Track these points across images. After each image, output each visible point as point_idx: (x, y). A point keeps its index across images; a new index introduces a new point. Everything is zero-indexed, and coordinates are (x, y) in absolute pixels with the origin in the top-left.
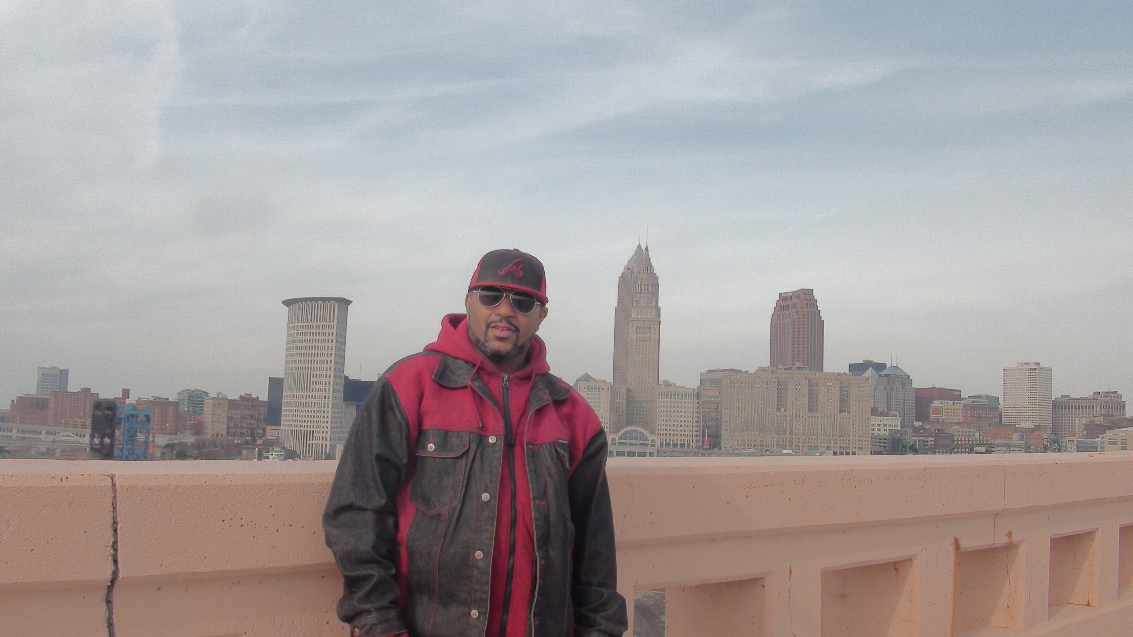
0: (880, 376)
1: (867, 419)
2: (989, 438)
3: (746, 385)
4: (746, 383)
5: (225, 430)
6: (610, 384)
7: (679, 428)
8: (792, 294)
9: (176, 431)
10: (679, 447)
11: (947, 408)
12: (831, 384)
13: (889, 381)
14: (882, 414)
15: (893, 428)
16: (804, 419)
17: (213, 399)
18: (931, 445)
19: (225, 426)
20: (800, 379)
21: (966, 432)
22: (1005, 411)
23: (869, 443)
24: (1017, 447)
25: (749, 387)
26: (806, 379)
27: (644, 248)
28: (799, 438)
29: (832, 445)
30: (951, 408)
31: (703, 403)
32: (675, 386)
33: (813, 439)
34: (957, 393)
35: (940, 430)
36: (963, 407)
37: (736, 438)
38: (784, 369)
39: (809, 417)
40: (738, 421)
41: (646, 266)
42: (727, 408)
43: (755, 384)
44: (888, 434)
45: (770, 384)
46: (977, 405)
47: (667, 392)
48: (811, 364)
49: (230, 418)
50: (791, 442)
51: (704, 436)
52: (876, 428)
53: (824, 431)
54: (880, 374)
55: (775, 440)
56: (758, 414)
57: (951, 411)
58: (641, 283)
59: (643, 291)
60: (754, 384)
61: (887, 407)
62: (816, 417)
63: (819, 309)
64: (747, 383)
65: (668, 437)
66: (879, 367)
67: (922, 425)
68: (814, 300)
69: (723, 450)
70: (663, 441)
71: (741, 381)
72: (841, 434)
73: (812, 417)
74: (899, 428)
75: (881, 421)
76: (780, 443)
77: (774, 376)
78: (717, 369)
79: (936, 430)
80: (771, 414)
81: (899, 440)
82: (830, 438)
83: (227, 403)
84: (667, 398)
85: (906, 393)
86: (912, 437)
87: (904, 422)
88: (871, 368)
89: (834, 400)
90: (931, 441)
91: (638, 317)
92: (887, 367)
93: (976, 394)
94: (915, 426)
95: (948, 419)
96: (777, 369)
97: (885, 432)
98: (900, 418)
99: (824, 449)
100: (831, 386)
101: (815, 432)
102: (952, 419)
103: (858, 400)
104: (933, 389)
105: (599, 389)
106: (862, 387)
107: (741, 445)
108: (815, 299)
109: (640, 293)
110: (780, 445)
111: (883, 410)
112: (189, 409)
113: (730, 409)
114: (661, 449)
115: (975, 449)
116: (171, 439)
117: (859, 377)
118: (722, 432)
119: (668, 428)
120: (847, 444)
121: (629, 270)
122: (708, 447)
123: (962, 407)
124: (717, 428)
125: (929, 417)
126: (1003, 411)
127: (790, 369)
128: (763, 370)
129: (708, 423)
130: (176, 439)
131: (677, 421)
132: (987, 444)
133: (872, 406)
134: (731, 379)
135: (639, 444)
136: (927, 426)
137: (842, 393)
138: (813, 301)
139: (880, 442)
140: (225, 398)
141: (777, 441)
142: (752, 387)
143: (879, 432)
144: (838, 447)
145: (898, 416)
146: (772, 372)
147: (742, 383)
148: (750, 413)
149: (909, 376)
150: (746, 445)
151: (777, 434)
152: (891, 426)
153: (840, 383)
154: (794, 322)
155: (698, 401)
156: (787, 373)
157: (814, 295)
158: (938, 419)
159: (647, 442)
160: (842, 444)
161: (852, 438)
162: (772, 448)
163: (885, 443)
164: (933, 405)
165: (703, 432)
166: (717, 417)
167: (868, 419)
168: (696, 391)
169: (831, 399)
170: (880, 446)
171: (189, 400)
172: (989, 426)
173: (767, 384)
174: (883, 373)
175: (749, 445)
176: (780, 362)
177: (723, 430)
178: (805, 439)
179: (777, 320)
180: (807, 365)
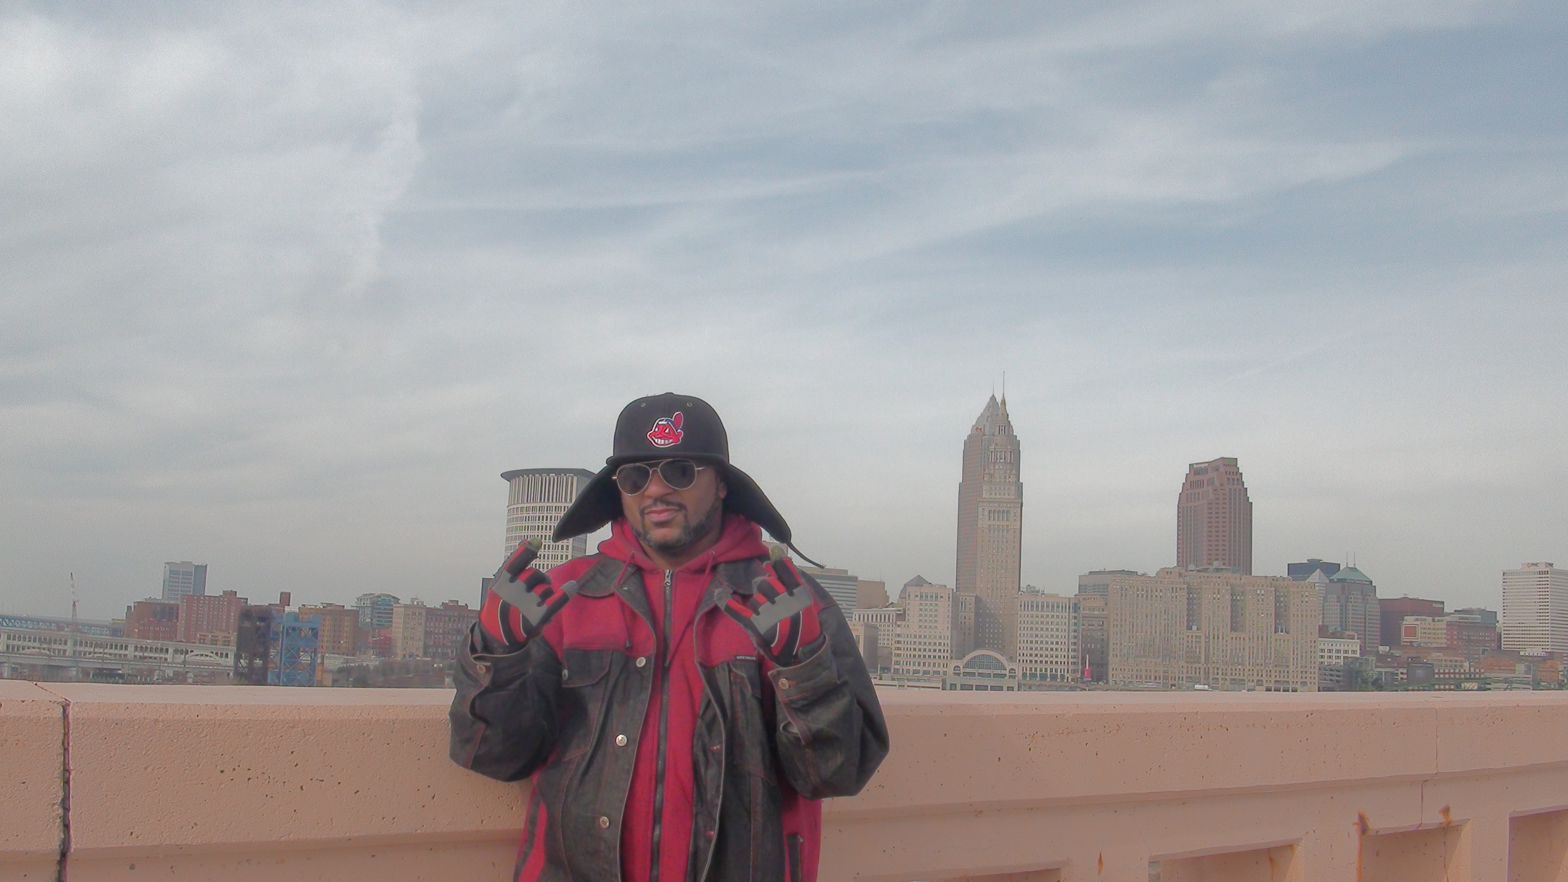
0: (1331, 581)
1: (1313, 642)
2: (1482, 671)
3: (1142, 593)
4: (1143, 591)
5: (422, 650)
6: (951, 590)
7: (1049, 653)
8: (1207, 465)
9: (353, 651)
10: (1049, 680)
11: (1425, 626)
12: (1263, 592)
13: (1343, 588)
14: (1334, 635)
15: (1350, 655)
16: (1225, 641)
17: (406, 607)
18: (1402, 678)
19: (421, 644)
20: (1218, 584)
21: (1451, 661)
22: (1505, 632)
23: (1316, 676)
24: (1521, 682)
25: (1147, 596)
26: (1227, 585)
27: (999, 400)
28: (1218, 669)
29: (1264, 679)
30: (1430, 626)
31: (1083, 617)
32: (1043, 594)
33: (1238, 669)
34: (1439, 606)
35: (1414, 658)
36: (1447, 625)
37: (1129, 667)
38: (1197, 570)
39: (1232, 638)
40: (1133, 643)
41: (1002, 426)
42: (1117, 625)
43: (1157, 591)
44: (1342, 664)
45: (1176, 592)
46: (1465, 623)
47: (1032, 602)
48: (1235, 565)
49: (428, 634)
50: (1207, 673)
51: (1084, 664)
52: (1326, 654)
53: (1253, 658)
54: (1332, 578)
55: (1185, 670)
56: (1160, 633)
57: (1429, 631)
58: (995, 449)
59: (998, 461)
60: (1154, 591)
61: (1341, 626)
62: (1242, 639)
63: (1245, 487)
64: (1145, 590)
65: (1033, 666)
66: (1331, 568)
67: (1389, 651)
68: (1238, 474)
69: (1111, 684)
70: (1026, 670)
71: (1135, 588)
72: (1276, 664)
73: (1236, 638)
74: (1358, 655)
75: (1332, 645)
76: (1191, 675)
77: (1182, 581)
78: (1103, 570)
79: (1410, 658)
80: (1178, 634)
81: (1357, 672)
82: (1262, 668)
83: (424, 612)
84: (1032, 610)
85: (1368, 606)
86: (1376, 668)
87: (1365, 647)
88: (1318, 569)
89: (1267, 615)
90: (1402, 673)
91: (991, 496)
92: (1341, 569)
93: (1464, 607)
94: (1381, 652)
95: (1426, 643)
96: (1186, 571)
97: (1338, 661)
98: (1358, 641)
99: (1253, 684)
100: (1263, 595)
101: (1240, 660)
102: (1431, 643)
103: (1300, 616)
104: (1405, 600)
105: (937, 597)
106: (1306, 596)
107: (1137, 678)
108: (1240, 471)
109: (994, 463)
110: (1191, 678)
111: (1336, 629)
112: (372, 620)
113: (1121, 626)
114: (1023, 682)
115: (1463, 685)
116: (347, 661)
117: (1303, 582)
118: (1109, 658)
119: (1034, 652)
120: (1286, 677)
121: (979, 431)
122: (1091, 679)
123: (1445, 626)
124: (1102, 653)
125: (1400, 639)
126: (1503, 632)
127: (1205, 570)
128: (1168, 572)
129: (1089, 645)
130: (354, 661)
131: (1047, 643)
132: (1479, 679)
133: (1321, 623)
134: (1122, 584)
135: (992, 675)
136: (1397, 653)
137: (1278, 604)
138: (1236, 474)
139: (1331, 675)
140: (421, 606)
141: (1187, 672)
142: (1152, 596)
143: (1330, 660)
144: (1273, 681)
145: (1356, 637)
146: (1180, 575)
147: (1138, 590)
148: (1149, 633)
149: (1371, 582)
150: (1144, 677)
151: (1187, 662)
152: (1346, 652)
153: (1276, 591)
154: (1210, 504)
155: (1076, 615)
156: (1200, 577)
157: (1238, 466)
158: (1411, 642)
159: (1003, 672)
160: (1278, 676)
161: (1291, 668)
162: (1180, 682)
163: (1338, 676)
164: (1404, 623)
165: (1083, 658)
166: (1103, 637)
167: (1315, 642)
168: (1073, 601)
169: (1263, 614)
170: (1331, 680)
171: (372, 608)
172: (1483, 653)
173: (1173, 592)
174: (1335, 577)
175: (1148, 677)
176: (1190, 561)
177: (1111, 655)
178: (1226, 670)
179: (1187, 502)
180: (1229, 565)
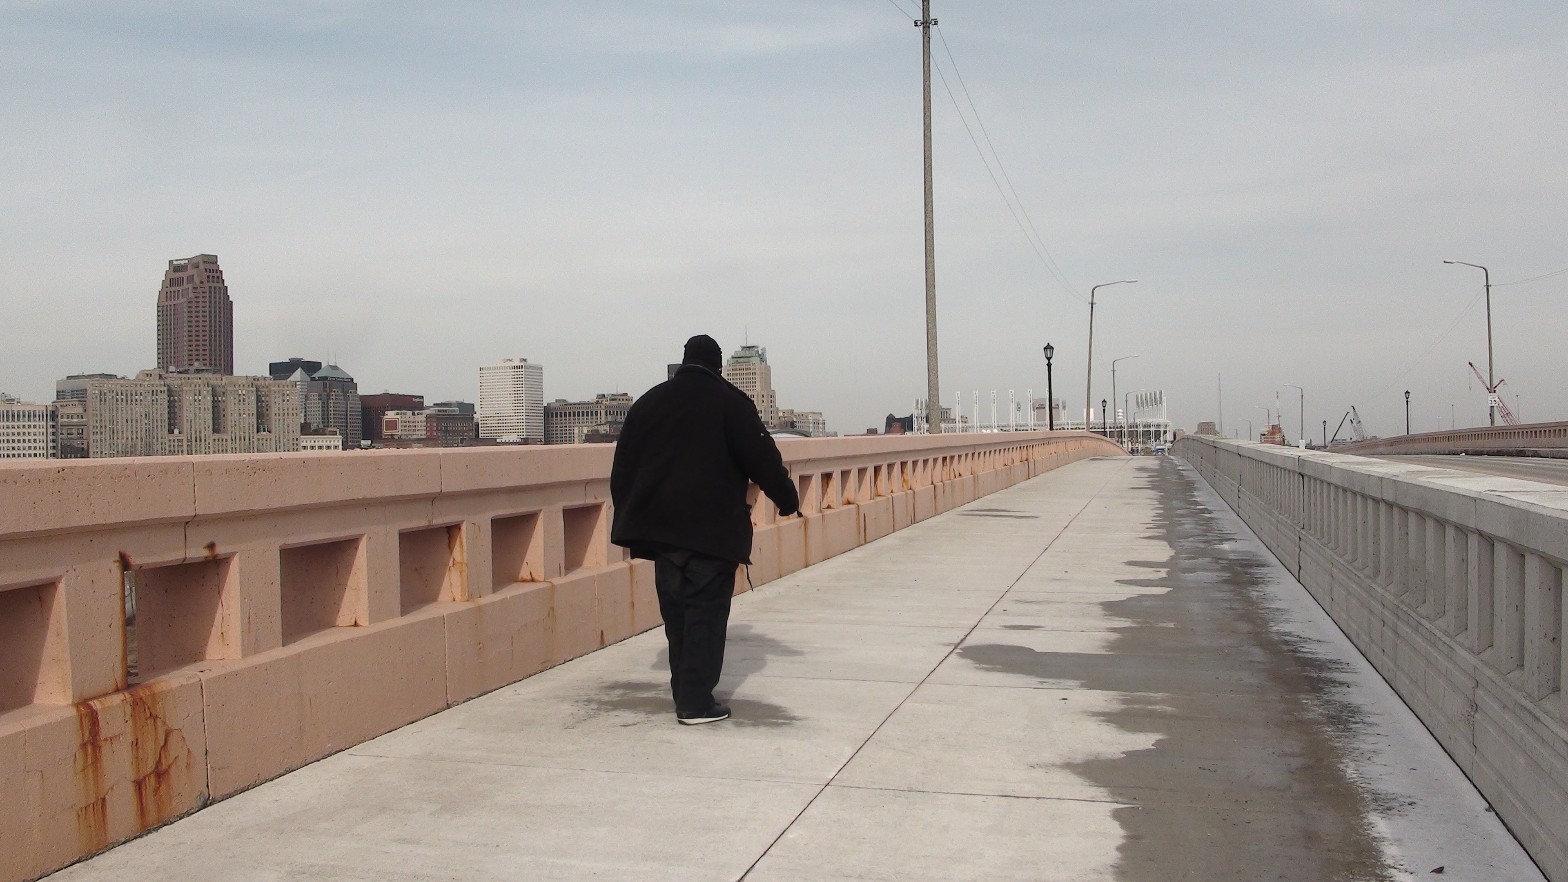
0: (313, 379)
1: (294, 439)
3: (123, 397)
4: (122, 395)
8: (186, 261)
11: (405, 420)
12: (244, 392)
13: (325, 386)
14: (317, 432)
15: (331, 450)
16: (207, 443)
20: (199, 386)
22: (483, 422)
25: (127, 401)
26: (208, 386)
30: (410, 420)
31: (61, 426)
32: (19, 402)
34: (418, 400)
36: (427, 418)
38: (178, 372)
39: (214, 440)
40: (114, 450)
42: (97, 432)
43: (136, 395)
45: (157, 395)
46: (444, 415)
47: (8, 412)
48: (216, 365)
54: (312, 376)
56: (139, 438)
57: (409, 424)
60: (134, 394)
61: (323, 422)
62: (224, 440)
63: (225, 285)
66: (311, 367)
67: (371, 445)
68: (218, 272)
71: (115, 392)
73: (218, 440)
74: (338, 450)
75: (315, 442)
77: (162, 383)
78: (81, 374)
80: (159, 438)
84: (8, 420)
85: (349, 402)
87: (347, 442)
88: (300, 369)
89: (249, 414)
92: (322, 367)
93: (444, 401)
94: (361, 446)
95: (406, 436)
96: (167, 372)
98: (341, 436)
100: (244, 395)
102: (412, 435)
103: (281, 415)
104: (388, 396)
106: (288, 395)
108: (220, 269)
111: (318, 425)
113: (101, 433)
117: (284, 381)
123: (425, 419)
125: (381, 433)
126: (480, 422)
127: (186, 371)
128: (147, 375)
131: (25, 455)
133: (303, 421)
134: (101, 388)
136: (377, 446)
137: (259, 404)
142: (132, 401)
145: (338, 433)
146: (160, 377)
147: (117, 395)
148: (130, 439)
149: (353, 379)
152: (327, 447)
153: (257, 390)
154: (189, 302)
155: (54, 424)
156: (181, 379)
157: (218, 264)
158: (392, 435)
164: (385, 417)
166: (83, 446)
167: (297, 440)
168: (50, 409)
169: (244, 414)
172: (461, 442)
173: (153, 395)
174: (316, 375)
176: (171, 362)
179: (167, 301)
180: (211, 365)
